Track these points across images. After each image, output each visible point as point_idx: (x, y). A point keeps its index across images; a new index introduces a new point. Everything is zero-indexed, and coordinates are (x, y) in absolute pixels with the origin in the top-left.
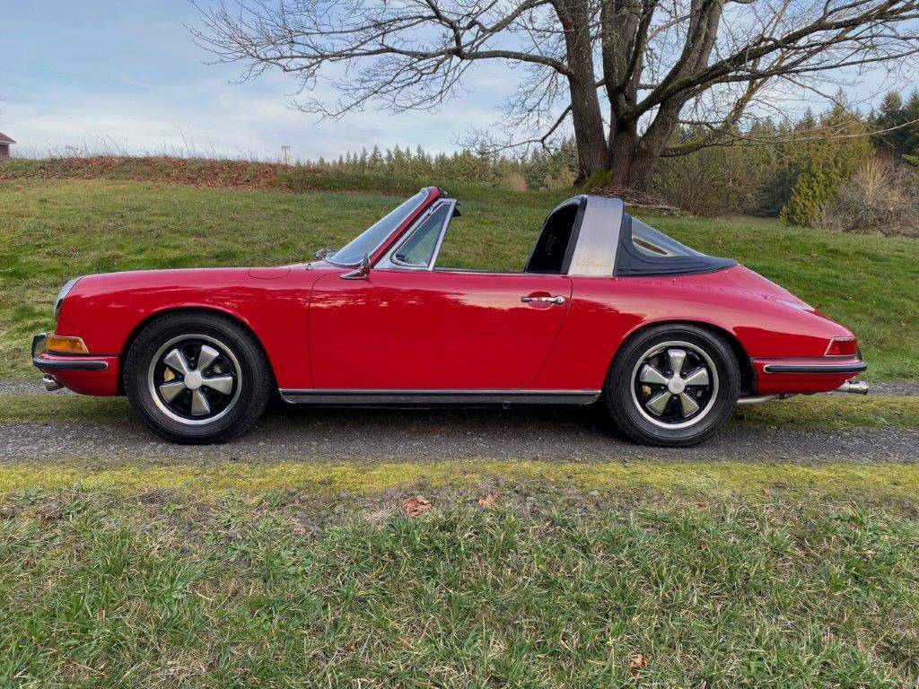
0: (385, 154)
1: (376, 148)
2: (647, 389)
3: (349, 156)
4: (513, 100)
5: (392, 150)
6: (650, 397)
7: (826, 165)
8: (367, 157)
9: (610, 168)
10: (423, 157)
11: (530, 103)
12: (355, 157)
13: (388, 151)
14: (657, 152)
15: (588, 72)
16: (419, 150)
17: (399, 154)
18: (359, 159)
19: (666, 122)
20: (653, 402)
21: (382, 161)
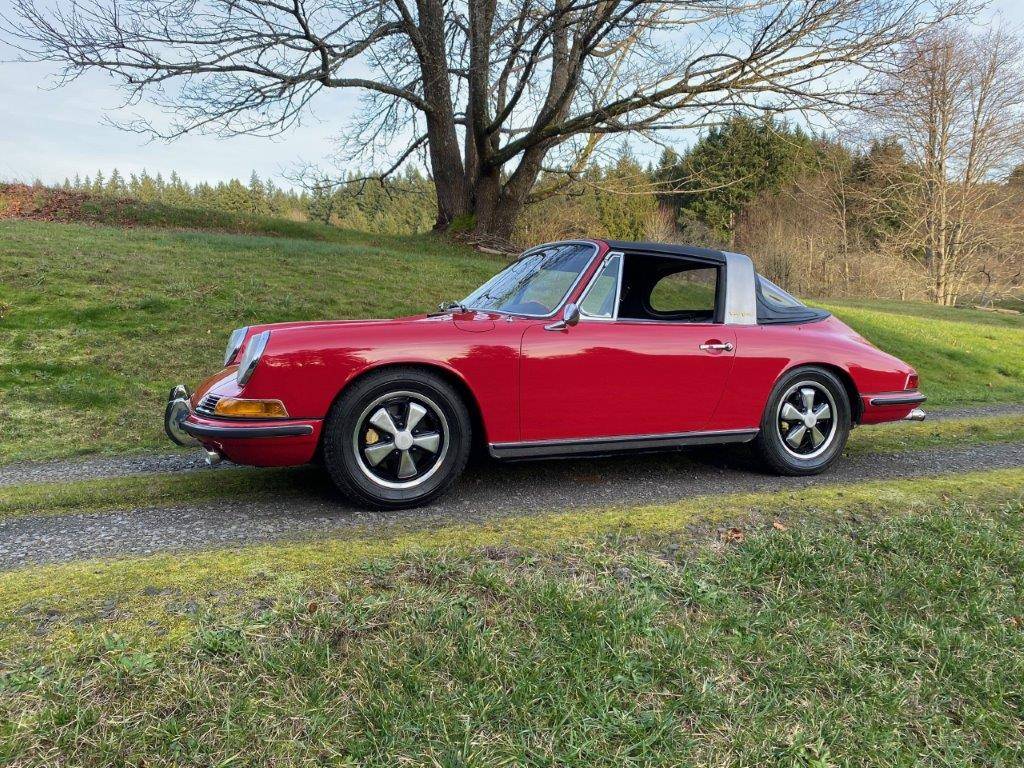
0: (128, 180)
1: (116, 172)
2: (786, 425)
3: (78, 181)
4: (347, 132)
5: (138, 176)
6: (788, 432)
7: (616, 216)
8: (104, 182)
9: (472, 213)
10: (180, 186)
11: (364, 137)
12: (88, 182)
13: (133, 177)
14: (521, 199)
15: (447, 110)
16: (174, 177)
17: (146, 179)
18: (92, 184)
19: (528, 168)
20: (792, 436)
21: (125, 187)
